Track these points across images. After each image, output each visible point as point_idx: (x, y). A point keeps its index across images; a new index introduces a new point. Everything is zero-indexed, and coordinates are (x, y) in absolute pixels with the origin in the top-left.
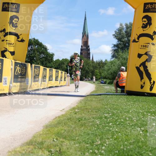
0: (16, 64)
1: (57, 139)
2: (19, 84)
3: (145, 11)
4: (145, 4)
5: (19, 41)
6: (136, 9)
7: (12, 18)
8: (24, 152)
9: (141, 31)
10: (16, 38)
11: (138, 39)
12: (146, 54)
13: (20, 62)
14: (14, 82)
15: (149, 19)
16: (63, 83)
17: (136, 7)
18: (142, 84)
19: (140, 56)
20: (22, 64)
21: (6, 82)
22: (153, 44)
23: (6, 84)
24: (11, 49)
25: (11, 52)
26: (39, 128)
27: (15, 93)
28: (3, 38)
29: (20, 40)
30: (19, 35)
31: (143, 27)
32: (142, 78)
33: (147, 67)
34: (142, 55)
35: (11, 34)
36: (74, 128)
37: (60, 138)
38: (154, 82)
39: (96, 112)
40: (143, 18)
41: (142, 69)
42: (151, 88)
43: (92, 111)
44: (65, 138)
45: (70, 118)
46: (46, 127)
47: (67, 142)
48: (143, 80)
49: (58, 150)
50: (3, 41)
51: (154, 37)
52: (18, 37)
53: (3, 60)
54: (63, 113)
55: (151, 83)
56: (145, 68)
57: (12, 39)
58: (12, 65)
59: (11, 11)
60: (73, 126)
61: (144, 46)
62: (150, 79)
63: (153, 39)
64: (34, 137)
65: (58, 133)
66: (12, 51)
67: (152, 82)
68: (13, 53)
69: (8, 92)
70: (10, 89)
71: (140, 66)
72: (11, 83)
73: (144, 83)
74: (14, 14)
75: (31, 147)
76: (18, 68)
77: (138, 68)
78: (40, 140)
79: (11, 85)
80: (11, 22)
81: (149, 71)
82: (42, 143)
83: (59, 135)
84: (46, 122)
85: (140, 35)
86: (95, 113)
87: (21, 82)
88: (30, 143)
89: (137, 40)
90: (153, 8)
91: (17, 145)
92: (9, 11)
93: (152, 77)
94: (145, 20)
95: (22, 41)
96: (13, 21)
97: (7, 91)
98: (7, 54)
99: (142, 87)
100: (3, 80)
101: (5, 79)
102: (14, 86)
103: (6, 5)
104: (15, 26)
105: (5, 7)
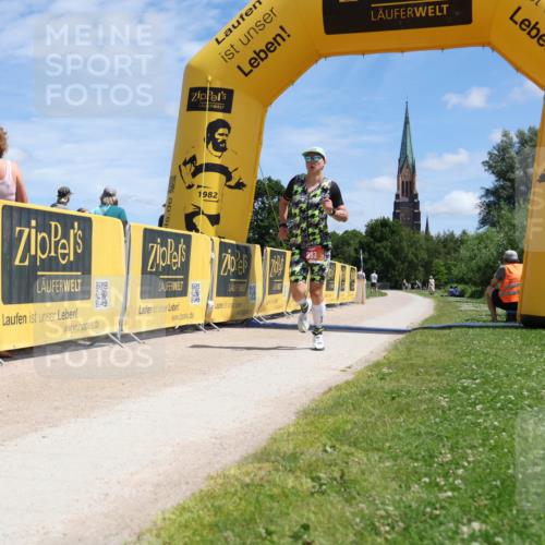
0: (224, 247)
1: (333, 447)
2: (230, 300)
5: (230, 187)
7: (213, 127)
8: (247, 480)
10: (224, 178)
13: (233, 242)
16: (347, 295)
20: (238, 247)
21: (197, 294)
23: (198, 300)
24: (212, 209)
25: (209, 217)
26: (284, 418)
27: (221, 325)
28: (189, 180)
29: (232, 183)
30: (231, 170)
35: (211, 167)
36: (380, 417)
37: (342, 444)
39: (438, 374)
43: (426, 372)
44: (355, 444)
45: (369, 392)
46: (305, 413)
47: (360, 455)
49: (337, 475)
50: (190, 187)
52: (229, 177)
53: (190, 237)
54: (349, 377)
57: (213, 181)
58: (213, 249)
59: (211, 109)
60: (376, 412)
64: (274, 440)
65: (336, 430)
66: (213, 212)
68: (215, 220)
69: (202, 321)
70: (208, 314)
72: (210, 297)
74: (219, 116)
75: (267, 466)
76: (229, 258)
78: (288, 448)
79: (210, 302)
80: (211, 138)
82: (294, 457)
83: (338, 435)
84: (305, 401)
86: (435, 377)
87: (236, 294)
88: (262, 456)
91: (229, 460)
92: (204, 109)
95: (240, 185)
96: (217, 136)
97: (199, 320)
98: (201, 221)
100: (190, 290)
101: (196, 287)
102: (219, 306)
103: (199, 95)
104: (220, 147)
105: (196, 99)
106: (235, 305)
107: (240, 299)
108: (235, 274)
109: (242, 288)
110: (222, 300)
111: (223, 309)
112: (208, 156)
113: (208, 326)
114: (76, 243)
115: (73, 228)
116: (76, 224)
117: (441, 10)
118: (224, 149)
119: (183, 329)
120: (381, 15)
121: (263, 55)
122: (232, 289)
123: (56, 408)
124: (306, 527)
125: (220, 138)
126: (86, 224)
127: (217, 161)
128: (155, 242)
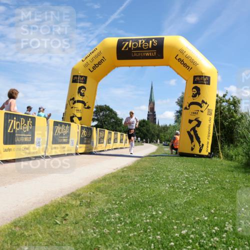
0: (82, 128)
1: (94, 193)
2: (84, 145)
3: (194, 82)
4: (195, 77)
5: (85, 108)
6: (187, 81)
7: (80, 88)
8: (60, 202)
9: (191, 100)
10: (83, 105)
11: (189, 106)
12: (196, 120)
13: (86, 126)
14: (80, 143)
15: (198, 89)
17: (187, 79)
18: (193, 146)
19: (190, 121)
20: (87, 128)
21: (73, 143)
22: (202, 112)
23: (73, 145)
24: (79, 115)
27: (81, 154)
28: (72, 105)
29: (86, 107)
30: (86, 102)
31: (193, 96)
32: (192, 141)
33: (196, 131)
34: (192, 121)
35: (79, 101)
37: (97, 191)
38: (203, 145)
40: (193, 89)
41: (192, 133)
42: (200, 150)
44: (101, 192)
47: (100, 195)
48: (193, 143)
49: (89, 201)
50: (72, 108)
51: (202, 105)
52: (85, 105)
53: (70, 124)
55: (200, 146)
56: (195, 132)
57: (79, 106)
58: (78, 129)
59: (80, 83)
61: (194, 113)
62: (199, 142)
63: (201, 107)
64: (77, 190)
65: (98, 188)
66: (79, 116)
67: (201, 144)
68: (80, 119)
69: (74, 152)
70: (76, 149)
71: (191, 130)
72: (77, 144)
73: (194, 146)
74: (82, 85)
75: (69, 198)
76: (84, 132)
77: (189, 133)
78: (78, 193)
79: (77, 146)
80: (79, 92)
81: (199, 135)
82: (79, 195)
85: (191, 103)
87: (86, 144)
88: (68, 195)
89: (188, 108)
90: (201, 80)
92: (77, 82)
93: (201, 140)
94: (194, 90)
95: (88, 108)
96: (81, 91)
98: (75, 119)
99: (192, 149)
100: (70, 142)
101: (72, 141)
102: (80, 147)
103: (76, 78)
104: (82, 95)
105: (75, 79)
106: (86, 147)
107: (88, 145)
108: (86, 137)
109: (89, 141)
110: (82, 145)
111: (82, 148)
112: (78, 97)
113: (77, 154)
114: (30, 125)
115: (29, 120)
116: (30, 119)
117: (154, 54)
118: (84, 96)
119: (68, 155)
120: (135, 55)
121: (97, 66)
122: (85, 142)
123: (14, 179)
124: (67, 215)
125: (82, 92)
126: (33, 119)
127: (81, 99)
128: (58, 125)
